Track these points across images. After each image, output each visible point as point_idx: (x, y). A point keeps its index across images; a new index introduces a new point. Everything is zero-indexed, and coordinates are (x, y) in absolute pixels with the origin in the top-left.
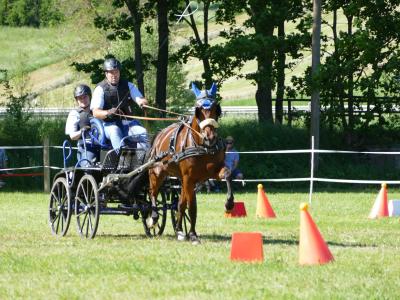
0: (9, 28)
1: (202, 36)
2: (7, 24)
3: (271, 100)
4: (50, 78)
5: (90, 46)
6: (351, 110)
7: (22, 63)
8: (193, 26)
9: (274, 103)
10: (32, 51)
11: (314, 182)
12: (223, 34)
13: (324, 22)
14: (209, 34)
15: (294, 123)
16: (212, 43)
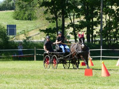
0: (23, 21)
1: (73, 22)
2: (23, 20)
3: (90, 37)
4: (34, 33)
5: (44, 25)
6: (110, 39)
7: (27, 29)
8: (71, 19)
9: (91, 38)
10: (29, 26)
11: (102, 57)
12: (78, 21)
13: (103, 18)
14: (75, 21)
15: (96, 43)
16: (75, 24)
